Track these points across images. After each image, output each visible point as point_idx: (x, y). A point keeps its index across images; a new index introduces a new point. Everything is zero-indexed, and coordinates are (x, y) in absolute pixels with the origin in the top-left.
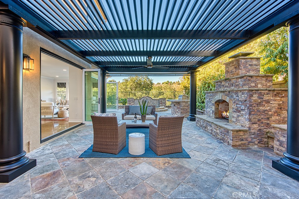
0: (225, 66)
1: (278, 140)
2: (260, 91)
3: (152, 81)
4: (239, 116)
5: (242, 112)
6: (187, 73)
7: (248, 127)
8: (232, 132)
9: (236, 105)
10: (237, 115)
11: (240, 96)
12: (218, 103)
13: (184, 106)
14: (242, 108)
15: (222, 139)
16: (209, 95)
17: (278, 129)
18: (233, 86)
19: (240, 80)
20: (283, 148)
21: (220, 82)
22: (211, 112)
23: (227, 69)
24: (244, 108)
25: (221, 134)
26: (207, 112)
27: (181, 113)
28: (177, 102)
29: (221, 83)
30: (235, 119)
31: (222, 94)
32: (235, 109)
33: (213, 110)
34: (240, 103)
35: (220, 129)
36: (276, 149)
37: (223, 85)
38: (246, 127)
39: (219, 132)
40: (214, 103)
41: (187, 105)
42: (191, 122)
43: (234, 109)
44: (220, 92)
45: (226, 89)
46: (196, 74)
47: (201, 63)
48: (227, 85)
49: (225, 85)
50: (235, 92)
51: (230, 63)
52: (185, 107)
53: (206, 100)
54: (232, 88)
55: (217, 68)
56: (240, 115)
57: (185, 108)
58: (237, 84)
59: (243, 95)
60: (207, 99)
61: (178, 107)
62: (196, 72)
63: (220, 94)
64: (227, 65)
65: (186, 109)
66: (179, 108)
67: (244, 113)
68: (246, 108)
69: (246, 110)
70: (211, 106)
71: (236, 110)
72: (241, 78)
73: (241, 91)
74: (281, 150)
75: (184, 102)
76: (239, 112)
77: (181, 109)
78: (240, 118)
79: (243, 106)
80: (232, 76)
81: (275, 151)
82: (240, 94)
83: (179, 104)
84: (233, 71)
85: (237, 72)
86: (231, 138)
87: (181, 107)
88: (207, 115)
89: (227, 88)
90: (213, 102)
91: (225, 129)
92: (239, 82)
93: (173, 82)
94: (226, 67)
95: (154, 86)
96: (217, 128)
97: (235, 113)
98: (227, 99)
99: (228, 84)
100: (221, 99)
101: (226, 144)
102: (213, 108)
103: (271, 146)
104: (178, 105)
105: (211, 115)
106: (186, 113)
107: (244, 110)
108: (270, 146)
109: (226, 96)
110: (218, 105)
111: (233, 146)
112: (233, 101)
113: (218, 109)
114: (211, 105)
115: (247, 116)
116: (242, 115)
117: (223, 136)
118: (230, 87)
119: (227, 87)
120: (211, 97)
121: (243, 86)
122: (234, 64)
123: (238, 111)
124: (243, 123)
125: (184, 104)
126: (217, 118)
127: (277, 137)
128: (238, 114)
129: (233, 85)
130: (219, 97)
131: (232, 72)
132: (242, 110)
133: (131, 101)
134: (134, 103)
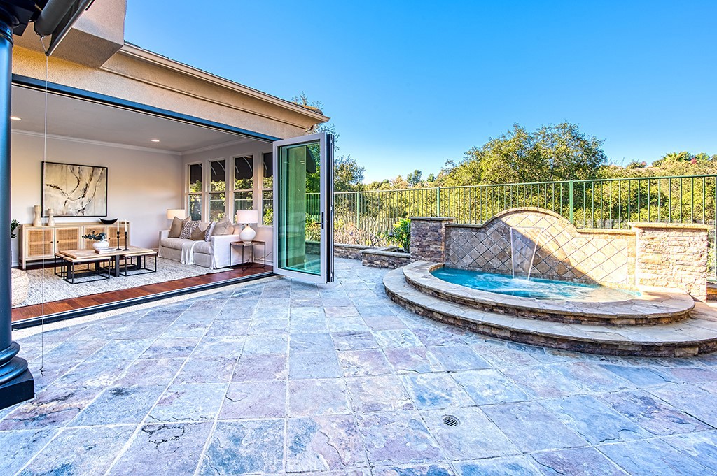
133: (429, 234)
134: (447, 247)
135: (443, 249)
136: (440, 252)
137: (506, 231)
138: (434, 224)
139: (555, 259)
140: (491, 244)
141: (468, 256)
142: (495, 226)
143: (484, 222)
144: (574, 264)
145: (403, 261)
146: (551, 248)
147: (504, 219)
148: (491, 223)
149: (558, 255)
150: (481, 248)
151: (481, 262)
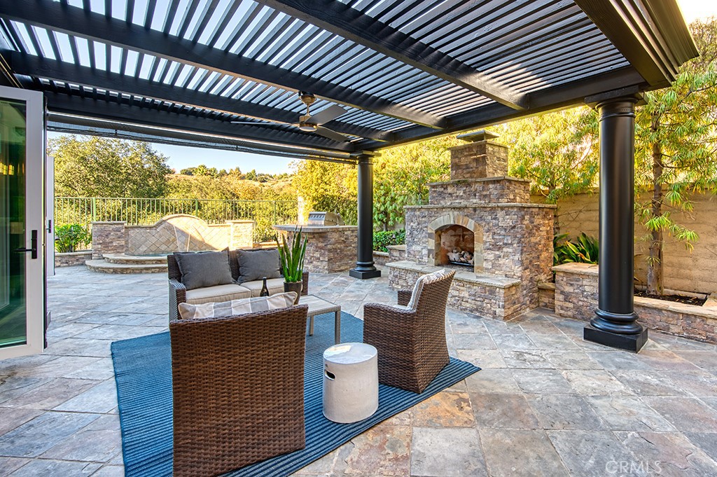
0: (450, 154)
1: (562, 293)
2: (531, 210)
3: (167, 163)
4: (500, 257)
5: (505, 250)
6: (348, 154)
7: (519, 277)
8: (502, 291)
9: (493, 235)
10: (495, 255)
11: (500, 219)
12: (440, 232)
13: (337, 242)
14: (505, 242)
15: (477, 310)
16: (418, 213)
17: (562, 274)
18: (477, 197)
19: (491, 186)
20: (570, 304)
21: (442, 187)
22: (425, 252)
23: (457, 160)
24: (510, 242)
25: (473, 298)
26: (412, 252)
27: (329, 260)
28: (314, 233)
29: (446, 188)
30: (490, 263)
31: (456, 213)
32: (490, 245)
33: (429, 248)
34: (503, 232)
35: (469, 288)
36: (559, 308)
37: (450, 194)
38: (515, 277)
39: (467, 295)
40: (434, 232)
41: (343, 239)
42: (365, 280)
43: (488, 243)
44: (449, 209)
45: (457, 201)
46: (372, 160)
47: (396, 138)
48: (461, 194)
49: (455, 195)
50: (489, 209)
51: (463, 149)
52: (340, 243)
53: (410, 227)
54: (475, 201)
55: (414, 153)
56: (502, 254)
57: (339, 246)
58: (485, 193)
59: (508, 217)
60: (412, 224)
61: (320, 245)
62: (372, 156)
63: (451, 213)
64: (456, 152)
65: (342, 250)
66: (321, 248)
67: (510, 250)
68: (516, 242)
69: (515, 245)
70: (424, 240)
71: (493, 245)
72: (494, 183)
73: (502, 208)
74: (567, 308)
75: (337, 230)
76: (500, 248)
77: (330, 251)
78: (501, 261)
79: (509, 238)
80: (468, 175)
81: (557, 310)
82: (500, 214)
83: (321, 237)
84: (471, 166)
85: (480, 168)
86: (501, 303)
87: (330, 244)
88: (413, 260)
89: (462, 201)
90: (432, 230)
91: (483, 286)
92: (491, 190)
93: (219, 170)
94: (453, 156)
95: (172, 180)
96: (462, 288)
97: (489, 252)
98: (470, 225)
99: (464, 193)
100: (452, 223)
101: (489, 317)
102: (432, 244)
103: (544, 304)
104: (321, 240)
105: (425, 259)
106: (342, 259)
107: (512, 244)
108: (541, 304)
109: (466, 218)
110: (440, 236)
111: (505, 318)
112: (486, 228)
113: (440, 244)
114: (425, 237)
115: (517, 257)
116: (506, 255)
117: (479, 303)
118: (468, 199)
119: (461, 197)
120: (424, 219)
121: (498, 198)
122: (472, 153)
123: (496, 247)
124: (508, 270)
125: (336, 236)
126: (439, 265)
127: (560, 287)
128: (497, 253)
129: (475, 195)
130: (447, 219)
131: (468, 168)
132: (506, 244)
133: (112, 233)
134: (127, 242)
135: (123, 243)
136: (123, 245)
137: (170, 228)
138: (117, 226)
139: (197, 241)
140: (160, 236)
141: (143, 246)
142: (163, 226)
143: (155, 223)
144: (206, 242)
145: (80, 258)
146: (195, 235)
147: (168, 221)
148: (160, 223)
149: (198, 238)
150: (154, 240)
151: (153, 248)
